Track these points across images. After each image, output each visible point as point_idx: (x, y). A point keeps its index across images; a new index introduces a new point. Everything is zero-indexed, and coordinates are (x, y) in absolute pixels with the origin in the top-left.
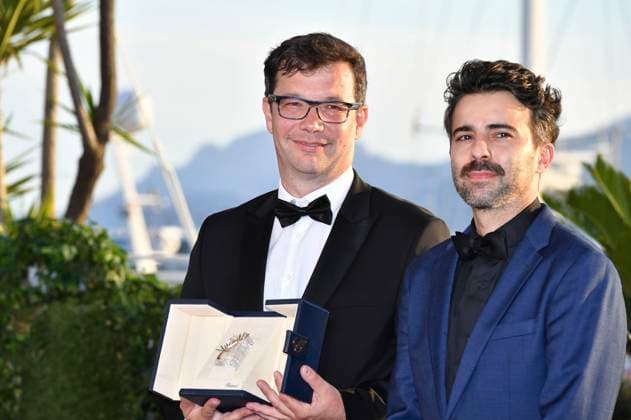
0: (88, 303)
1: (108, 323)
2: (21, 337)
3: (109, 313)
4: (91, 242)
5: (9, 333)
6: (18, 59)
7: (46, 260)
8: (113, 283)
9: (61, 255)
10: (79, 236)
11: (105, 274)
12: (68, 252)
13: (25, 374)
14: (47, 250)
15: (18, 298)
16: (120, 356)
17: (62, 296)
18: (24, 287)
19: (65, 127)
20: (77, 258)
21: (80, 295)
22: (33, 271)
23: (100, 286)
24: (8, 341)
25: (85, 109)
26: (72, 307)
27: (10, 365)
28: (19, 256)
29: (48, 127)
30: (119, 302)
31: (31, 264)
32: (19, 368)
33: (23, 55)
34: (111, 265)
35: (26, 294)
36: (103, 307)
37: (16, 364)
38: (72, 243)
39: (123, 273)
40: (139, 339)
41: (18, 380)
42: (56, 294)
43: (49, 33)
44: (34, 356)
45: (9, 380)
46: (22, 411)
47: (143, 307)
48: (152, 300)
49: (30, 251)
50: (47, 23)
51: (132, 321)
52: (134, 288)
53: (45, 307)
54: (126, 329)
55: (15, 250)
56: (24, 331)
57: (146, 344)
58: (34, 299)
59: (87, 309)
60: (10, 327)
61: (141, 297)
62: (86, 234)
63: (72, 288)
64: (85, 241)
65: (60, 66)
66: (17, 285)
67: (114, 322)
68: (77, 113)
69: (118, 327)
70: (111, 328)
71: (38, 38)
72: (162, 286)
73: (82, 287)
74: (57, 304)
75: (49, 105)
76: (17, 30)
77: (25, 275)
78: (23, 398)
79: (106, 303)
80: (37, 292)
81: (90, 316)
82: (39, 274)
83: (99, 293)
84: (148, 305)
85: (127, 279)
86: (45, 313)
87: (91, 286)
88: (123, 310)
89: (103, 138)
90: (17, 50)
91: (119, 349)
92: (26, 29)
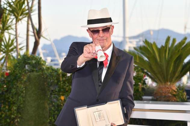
0: (38, 72)
1: (43, 76)
2: (25, 80)
3: (43, 75)
4: (38, 59)
5: (22, 79)
6: (21, 21)
7: (29, 64)
8: (43, 68)
9: (32, 62)
10: (36, 58)
11: (42, 66)
12: (34, 62)
13: (26, 88)
14: (29, 61)
15: (23, 72)
16: (45, 83)
17: (33, 71)
18: (25, 69)
19: (31, 35)
20: (36, 63)
21: (36, 71)
22: (26, 66)
23: (41, 69)
24: (22, 81)
25: (35, 31)
26: (35, 73)
27: (22, 86)
28: (23, 63)
29: (28, 35)
30: (45, 72)
31: (26, 64)
32: (24, 86)
33: (22, 21)
34: (43, 64)
35: (25, 71)
36: (41, 73)
37: (24, 85)
38: (35, 60)
39: (45, 66)
40: (49, 80)
41: (24, 89)
42: (31, 71)
43: (27, 16)
44: (27, 84)
45: (22, 89)
46: (25, 95)
47: (50, 73)
48: (52, 71)
49: (26, 62)
50: (27, 14)
51: (47, 76)
52: (48, 69)
53: (29, 73)
54: (47, 78)
55: (23, 61)
56: (25, 79)
57: (51, 81)
58: (27, 72)
59: (38, 74)
60: (22, 78)
61: (50, 71)
62: (37, 58)
63: (35, 69)
64: (37, 59)
65: (30, 23)
66: (23, 69)
67: (44, 76)
68: (34, 32)
69: (45, 77)
70: (43, 78)
71: (25, 17)
72: (53, 69)
73: (37, 69)
74: (32, 73)
75: (28, 31)
76: (21, 15)
77: (25, 67)
78: (25, 92)
79: (42, 72)
80: (28, 70)
81: (39, 75)
82: (28, 66)
83: (41, 70)
84: (51, 73)
85: (46, 67)
86: (30, 75)
87: (39, 69)
88: (46, 74)
89: (39, 38)
90: (21, 19)
91: (45, 82)
92: (23, 15)
